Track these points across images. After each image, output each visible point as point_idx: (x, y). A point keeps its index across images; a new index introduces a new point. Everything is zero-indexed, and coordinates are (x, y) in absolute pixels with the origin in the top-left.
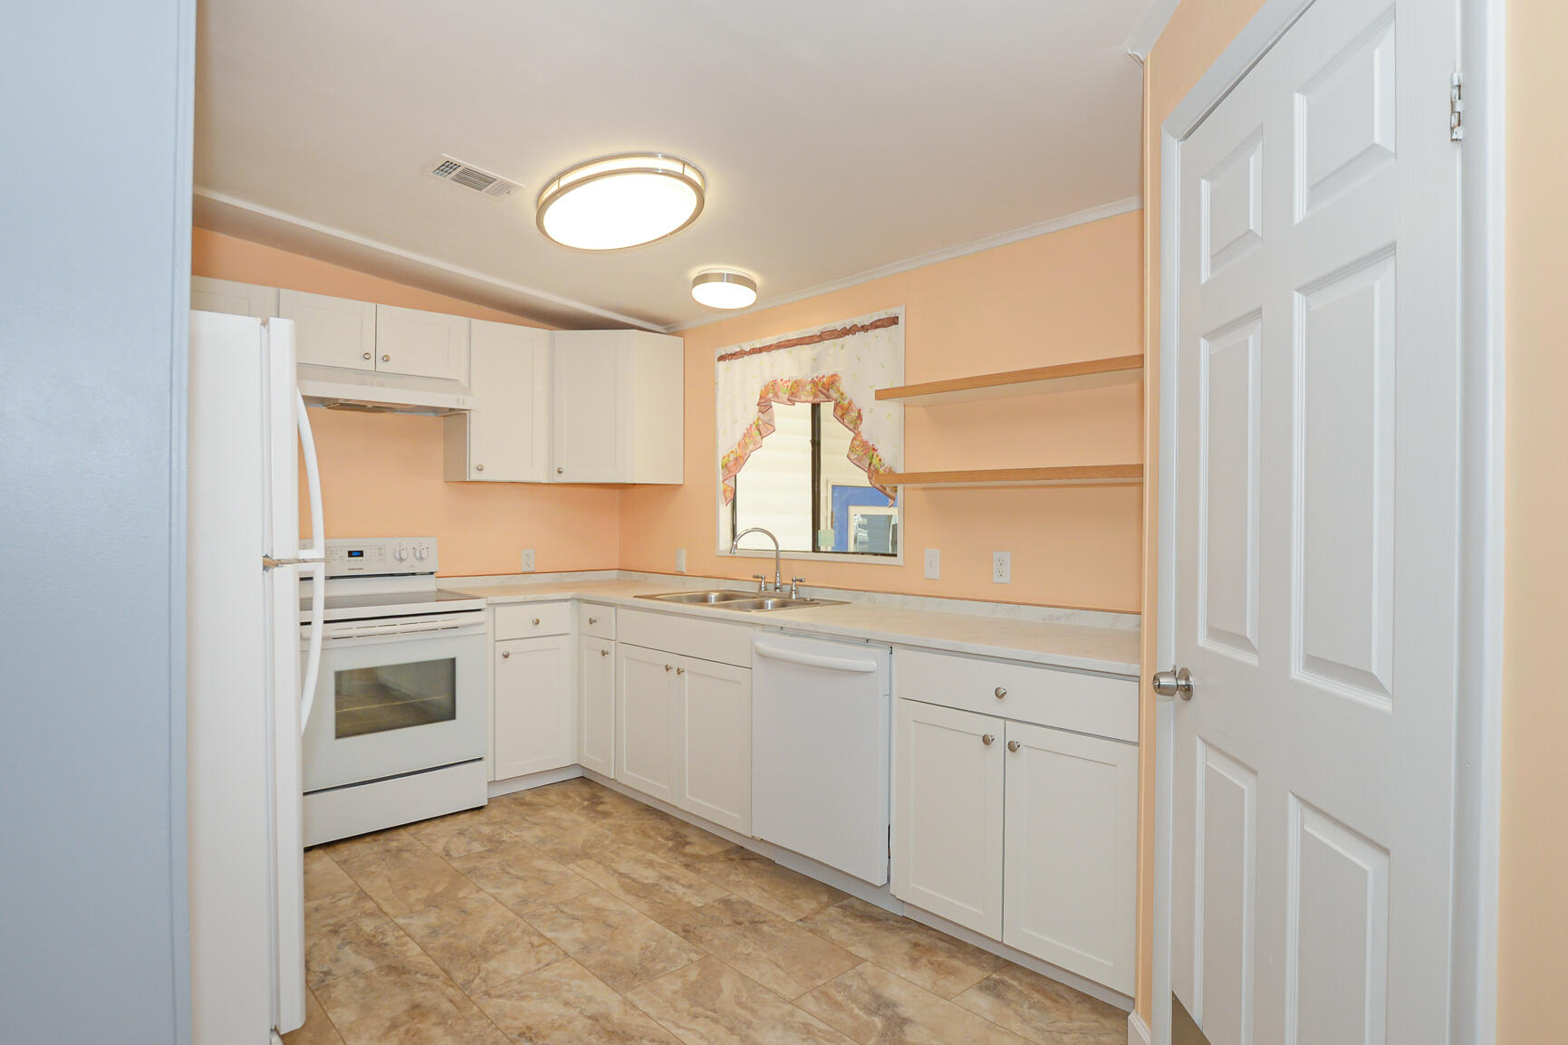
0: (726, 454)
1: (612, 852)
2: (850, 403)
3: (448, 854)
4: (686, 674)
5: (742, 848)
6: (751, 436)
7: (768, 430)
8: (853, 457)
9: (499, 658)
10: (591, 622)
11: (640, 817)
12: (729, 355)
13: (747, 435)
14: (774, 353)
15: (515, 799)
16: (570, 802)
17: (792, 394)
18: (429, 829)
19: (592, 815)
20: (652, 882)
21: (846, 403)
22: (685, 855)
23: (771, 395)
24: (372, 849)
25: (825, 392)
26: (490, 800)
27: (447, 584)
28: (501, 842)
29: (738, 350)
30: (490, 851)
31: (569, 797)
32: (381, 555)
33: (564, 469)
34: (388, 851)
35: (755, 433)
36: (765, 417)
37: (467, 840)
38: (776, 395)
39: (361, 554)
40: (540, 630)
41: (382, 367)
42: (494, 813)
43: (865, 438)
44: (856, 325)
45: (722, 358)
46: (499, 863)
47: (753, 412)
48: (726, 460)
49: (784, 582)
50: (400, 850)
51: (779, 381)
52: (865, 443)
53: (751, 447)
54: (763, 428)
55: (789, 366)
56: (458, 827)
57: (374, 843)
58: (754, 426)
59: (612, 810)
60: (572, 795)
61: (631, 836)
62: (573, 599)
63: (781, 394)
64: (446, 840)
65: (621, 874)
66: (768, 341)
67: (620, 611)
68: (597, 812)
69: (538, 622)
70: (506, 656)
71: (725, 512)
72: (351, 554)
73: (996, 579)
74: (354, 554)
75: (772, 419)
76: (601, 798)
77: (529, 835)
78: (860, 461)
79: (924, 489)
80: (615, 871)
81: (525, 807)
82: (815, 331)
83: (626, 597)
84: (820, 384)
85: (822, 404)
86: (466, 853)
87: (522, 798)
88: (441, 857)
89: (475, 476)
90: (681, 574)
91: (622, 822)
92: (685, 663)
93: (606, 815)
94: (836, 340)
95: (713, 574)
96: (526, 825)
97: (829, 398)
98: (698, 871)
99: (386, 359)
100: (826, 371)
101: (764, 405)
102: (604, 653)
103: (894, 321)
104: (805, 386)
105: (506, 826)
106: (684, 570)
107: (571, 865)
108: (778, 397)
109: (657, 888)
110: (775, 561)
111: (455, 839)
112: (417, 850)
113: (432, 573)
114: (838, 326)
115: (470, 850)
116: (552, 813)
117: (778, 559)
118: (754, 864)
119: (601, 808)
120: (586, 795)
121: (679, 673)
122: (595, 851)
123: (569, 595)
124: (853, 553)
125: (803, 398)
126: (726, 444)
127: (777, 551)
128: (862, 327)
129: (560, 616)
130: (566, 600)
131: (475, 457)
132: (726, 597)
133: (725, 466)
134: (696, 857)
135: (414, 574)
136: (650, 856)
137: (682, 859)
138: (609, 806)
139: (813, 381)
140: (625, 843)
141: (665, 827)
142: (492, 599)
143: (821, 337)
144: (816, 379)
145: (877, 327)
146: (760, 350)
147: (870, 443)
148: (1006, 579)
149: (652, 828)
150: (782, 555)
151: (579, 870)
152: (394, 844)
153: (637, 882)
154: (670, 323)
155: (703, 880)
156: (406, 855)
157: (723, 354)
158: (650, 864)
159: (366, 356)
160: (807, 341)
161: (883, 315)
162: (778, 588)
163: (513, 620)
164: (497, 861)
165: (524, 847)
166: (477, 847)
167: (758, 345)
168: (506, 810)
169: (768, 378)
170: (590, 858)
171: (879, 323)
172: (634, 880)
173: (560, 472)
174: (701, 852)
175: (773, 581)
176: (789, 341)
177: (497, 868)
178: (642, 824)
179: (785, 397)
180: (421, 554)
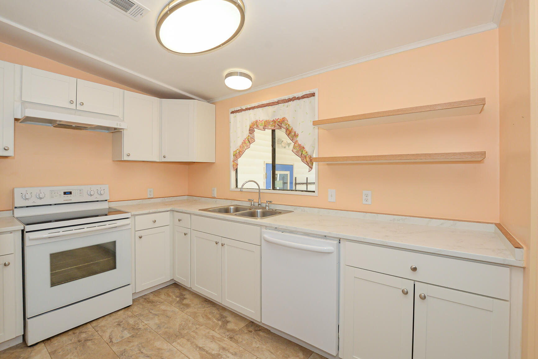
0: (235, 150)
1: (193, 332)
2: (292, 129)
3: (111, 341)
4: (225, 245)
5: (253, 322)
6: (245, 143)
7: (252, 141)
8: (295, 151)
9: (137, 238)
10: (179, 220)
11: (203, 306)
12: (235, 111)
13: (244, 142)
14: (256, 110)
15: (145, 299)
16: (170, 299)
17: (265, 126)
18: (102, 323)
19: (182, 307)
20: (216, 352)
21: (291, 129)
22: (228, 330)
23: (255, 126)
24: (71, 340)
25: (280, 124)
26: (134, 301)
27: (114, 205)
28: (139, 329)
29: (240, 109)
30: (133, 336)
31: (170, 296)
32: (81, 193)
33: (166, 156)
34: (79, 341)
35: (247, 142)
36: (251, 136)
37: (121, 329)
38: (257, 126)
39: (70, 193)
40: (157, 225)
41: (79, 107)
42: (135, 309)
43: (300, 143)
44: (295, 97)
45: (233, 112)
46: (138, 345)
47: (247, 133)
48: (235, 153)
49: (262, 202)
50: (86, 340)
51: (258, 121)
52: (300, 145)
53: (246, 147)
54: (250, 140)
55: (262, 115)
56: (117, 320)
57: (73, 335)
58: (246, 139)
59: (190, 303)
60: (171, 294)
61: (201, 320)
62: (170, 210)
63: (259, 126)
64: (111, 330)
65: (200, 348)
66: (253, 105)
67: (193, 216)
68: (183, 304)
69: (155, 221)
70: (140, 237)
71: (233, 173)
72: (65, 193)
73: (364, 202)
74: (66, 193)
75: (254, 137)
76: (185, 295)
77: (152, 323)
78: (298, 153)
79: (328, 164)
80: (197, 346)
81: (150, 304)
82: (276, 100)
83: (195, 209)
84: (277, 122)
85: (276, 130)
86: (121, 340)
87: (148, 298)
88: (107, 343)
89: (126, 158)
90: (214, 198)
91: (196, 310)
92: (225, 241)
93: (188, 306)
94: (284, 104)
95: (228, 198)
96: (151, 316)
97: (280, 127)
98: (237, 342)
99: (82, 104)
100: (279, 117)
101: (251, 131)
102: (185, 234)
103: (313, 95)
104: (270, 123)
105: (141, 318)
106: (216, 196)
107: (174, 344)
108: (258, 127)
109: (220, 357)
110: (258, 194)
111: (115, 329)
112: (95, 339)
113: (106, 200)
114: (286, 97)
115: (123, 337)
116: (163, 307)
117: (259, 192)
118: (261, 333)
119: (185, 302)
120: (178, 294)
121: (222, 246)
122: (186, 332)
123: (169, 209)
124: (289, 190)
125: (270, 127)
126: (234, 146)
127: (259, 189)
128: (298, 98)
129: (164, 218)
130: (168, 211)
131: (126, 150)
132: (237, 210)
133: (235, 155)
134: (233, 331)
135: (98, 201)
136: (212, 333)
137: (228, 334)
138: (189, 300)
139: (273, 121)
140: (199, 325)
141: (215, 311)
142: (133, 213)
143: (278, 103)
144: (275, 120)
145: (305, 98)
146: (250, 109)
147: (302, 145)
148: (369, 202)
149: (210, 313)
150: (261, 191)
151: (179, 347)
152: (83, 335)
153: (209, 354)
154: (210, 99)
155: (241, 349)
156: (89, 343)
157: (233, 111)
158: (213, 338)
159: (71, 102)
160: (271, 104)
161: (308, 92)
162: (260, 205)
163: (143, 222)
164: (136, 343)
165: (150, 332)
166: (127, 334)
167: (249, 107)
168: (141, 306)
169: (253, 120)
170: (183, 337)
171: (306, 96)
172: (207, 352)
173: (164, 157)
174: (235, 328)
175: (258, 201)
176: (263, 104)
177: (137, 350)
178: (205, 310)
179: (262, 127)
180: (100, 192)
